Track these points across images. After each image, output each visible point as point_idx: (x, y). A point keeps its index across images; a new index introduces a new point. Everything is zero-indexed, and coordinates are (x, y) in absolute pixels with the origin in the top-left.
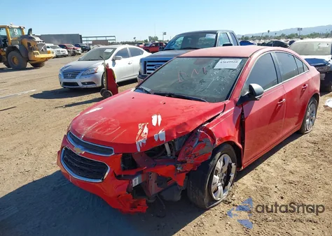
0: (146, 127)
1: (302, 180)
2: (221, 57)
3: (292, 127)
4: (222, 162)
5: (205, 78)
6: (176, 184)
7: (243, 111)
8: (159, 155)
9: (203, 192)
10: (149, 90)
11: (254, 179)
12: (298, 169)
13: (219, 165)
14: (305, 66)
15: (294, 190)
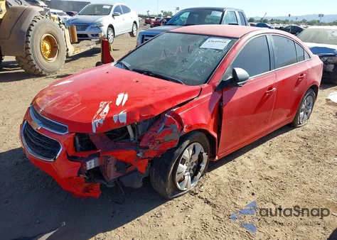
0: (108, 106)
1: (280, 177)
2: (210, 36)
3: (283, 119)
4: (191, 151)
5: (189, 57)
6: (136, 170)
7: (222, 97)
8: (121, 138)
9: (166, 181)
10: (128, 65)
11: (229, 171)
12: (279, 165)
13: (187, 154)
14: (306, 54)
15: (268, 187)
